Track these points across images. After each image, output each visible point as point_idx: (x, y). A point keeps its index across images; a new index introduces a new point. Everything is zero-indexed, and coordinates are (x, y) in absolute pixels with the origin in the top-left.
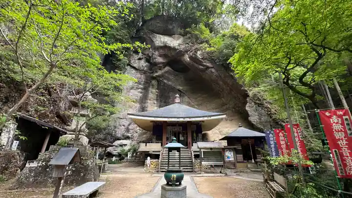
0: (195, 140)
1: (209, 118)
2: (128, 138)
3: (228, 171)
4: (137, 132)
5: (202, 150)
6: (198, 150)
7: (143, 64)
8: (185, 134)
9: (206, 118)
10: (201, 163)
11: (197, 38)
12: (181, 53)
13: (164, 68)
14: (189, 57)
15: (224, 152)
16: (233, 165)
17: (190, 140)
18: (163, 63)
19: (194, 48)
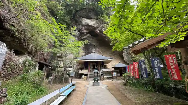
0: (101, 68)
1: (107, 60)
2: (71, 67)
3: (114, 80)
4: (75, 65)
5: (104, 72)
6: (103, 72)
7: (77, 33)
8: (97, 66)
9: (106, 60)
10: (104, 77)
11: (103, 21)
12: (95, 28)
13: (87, 34)
14: (99, 31)
15: (113, 73)
16: (116, 78)
17: (99, 68)
18: (86, 33)
19: (101, 26)
